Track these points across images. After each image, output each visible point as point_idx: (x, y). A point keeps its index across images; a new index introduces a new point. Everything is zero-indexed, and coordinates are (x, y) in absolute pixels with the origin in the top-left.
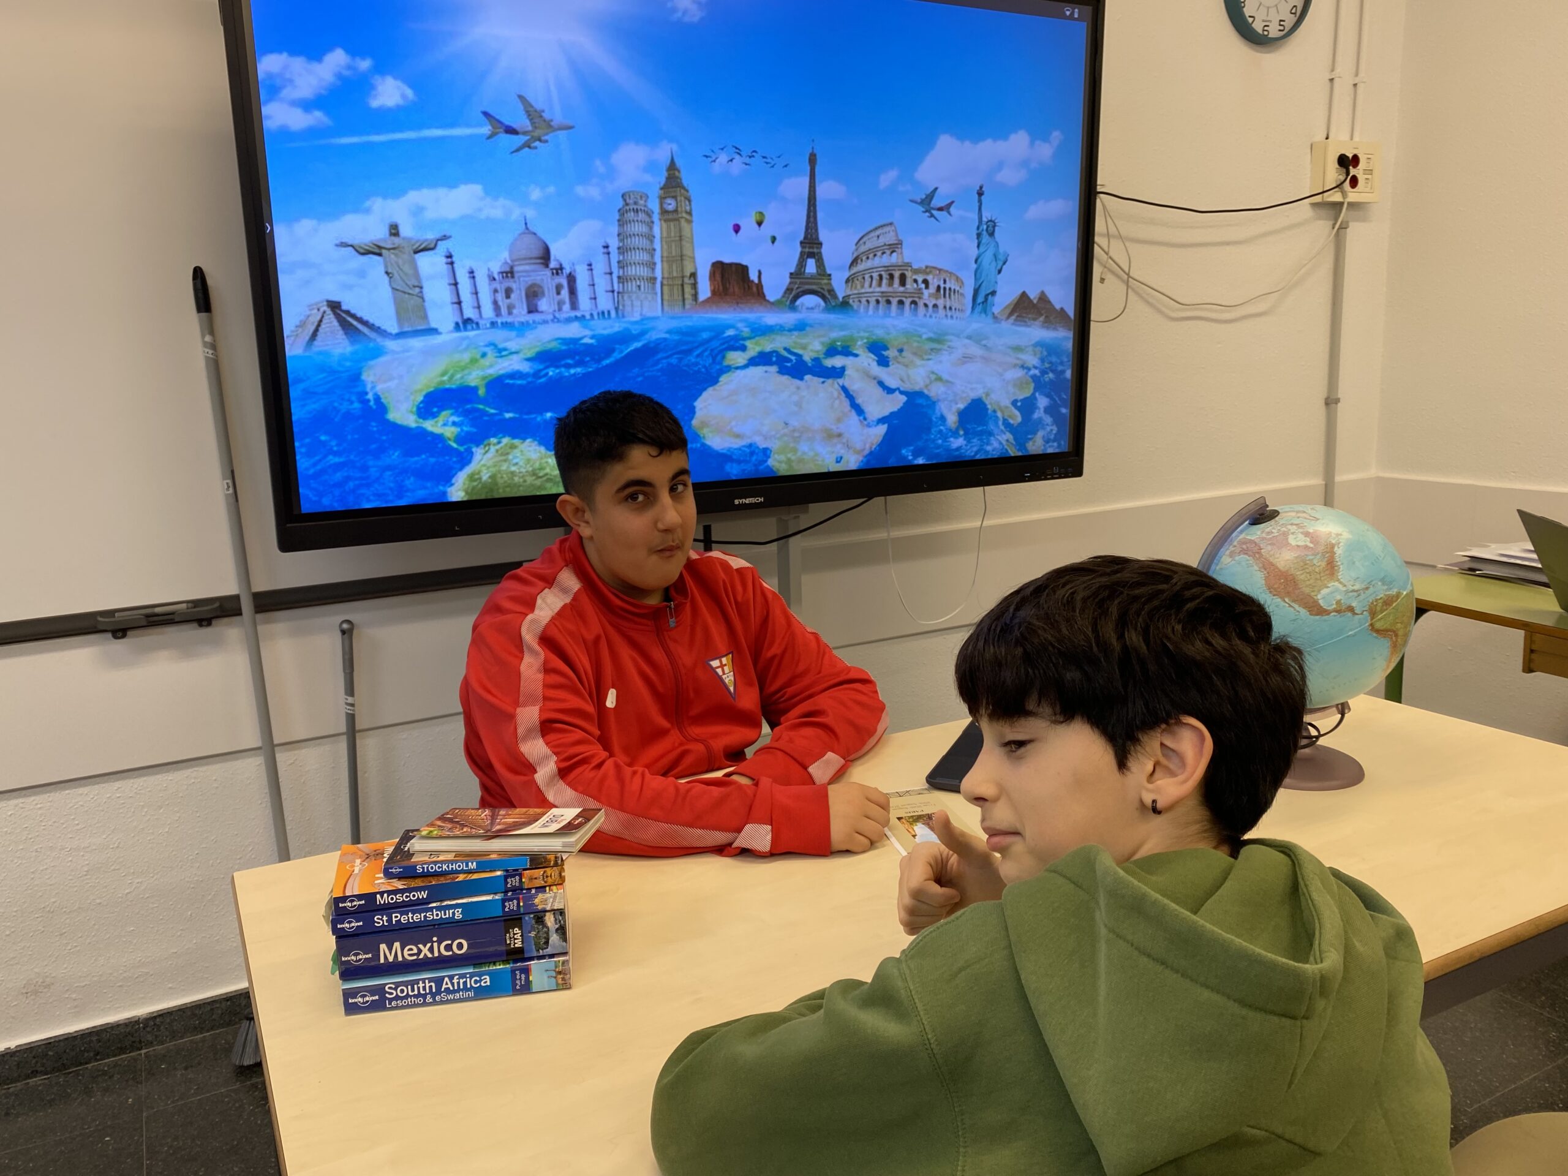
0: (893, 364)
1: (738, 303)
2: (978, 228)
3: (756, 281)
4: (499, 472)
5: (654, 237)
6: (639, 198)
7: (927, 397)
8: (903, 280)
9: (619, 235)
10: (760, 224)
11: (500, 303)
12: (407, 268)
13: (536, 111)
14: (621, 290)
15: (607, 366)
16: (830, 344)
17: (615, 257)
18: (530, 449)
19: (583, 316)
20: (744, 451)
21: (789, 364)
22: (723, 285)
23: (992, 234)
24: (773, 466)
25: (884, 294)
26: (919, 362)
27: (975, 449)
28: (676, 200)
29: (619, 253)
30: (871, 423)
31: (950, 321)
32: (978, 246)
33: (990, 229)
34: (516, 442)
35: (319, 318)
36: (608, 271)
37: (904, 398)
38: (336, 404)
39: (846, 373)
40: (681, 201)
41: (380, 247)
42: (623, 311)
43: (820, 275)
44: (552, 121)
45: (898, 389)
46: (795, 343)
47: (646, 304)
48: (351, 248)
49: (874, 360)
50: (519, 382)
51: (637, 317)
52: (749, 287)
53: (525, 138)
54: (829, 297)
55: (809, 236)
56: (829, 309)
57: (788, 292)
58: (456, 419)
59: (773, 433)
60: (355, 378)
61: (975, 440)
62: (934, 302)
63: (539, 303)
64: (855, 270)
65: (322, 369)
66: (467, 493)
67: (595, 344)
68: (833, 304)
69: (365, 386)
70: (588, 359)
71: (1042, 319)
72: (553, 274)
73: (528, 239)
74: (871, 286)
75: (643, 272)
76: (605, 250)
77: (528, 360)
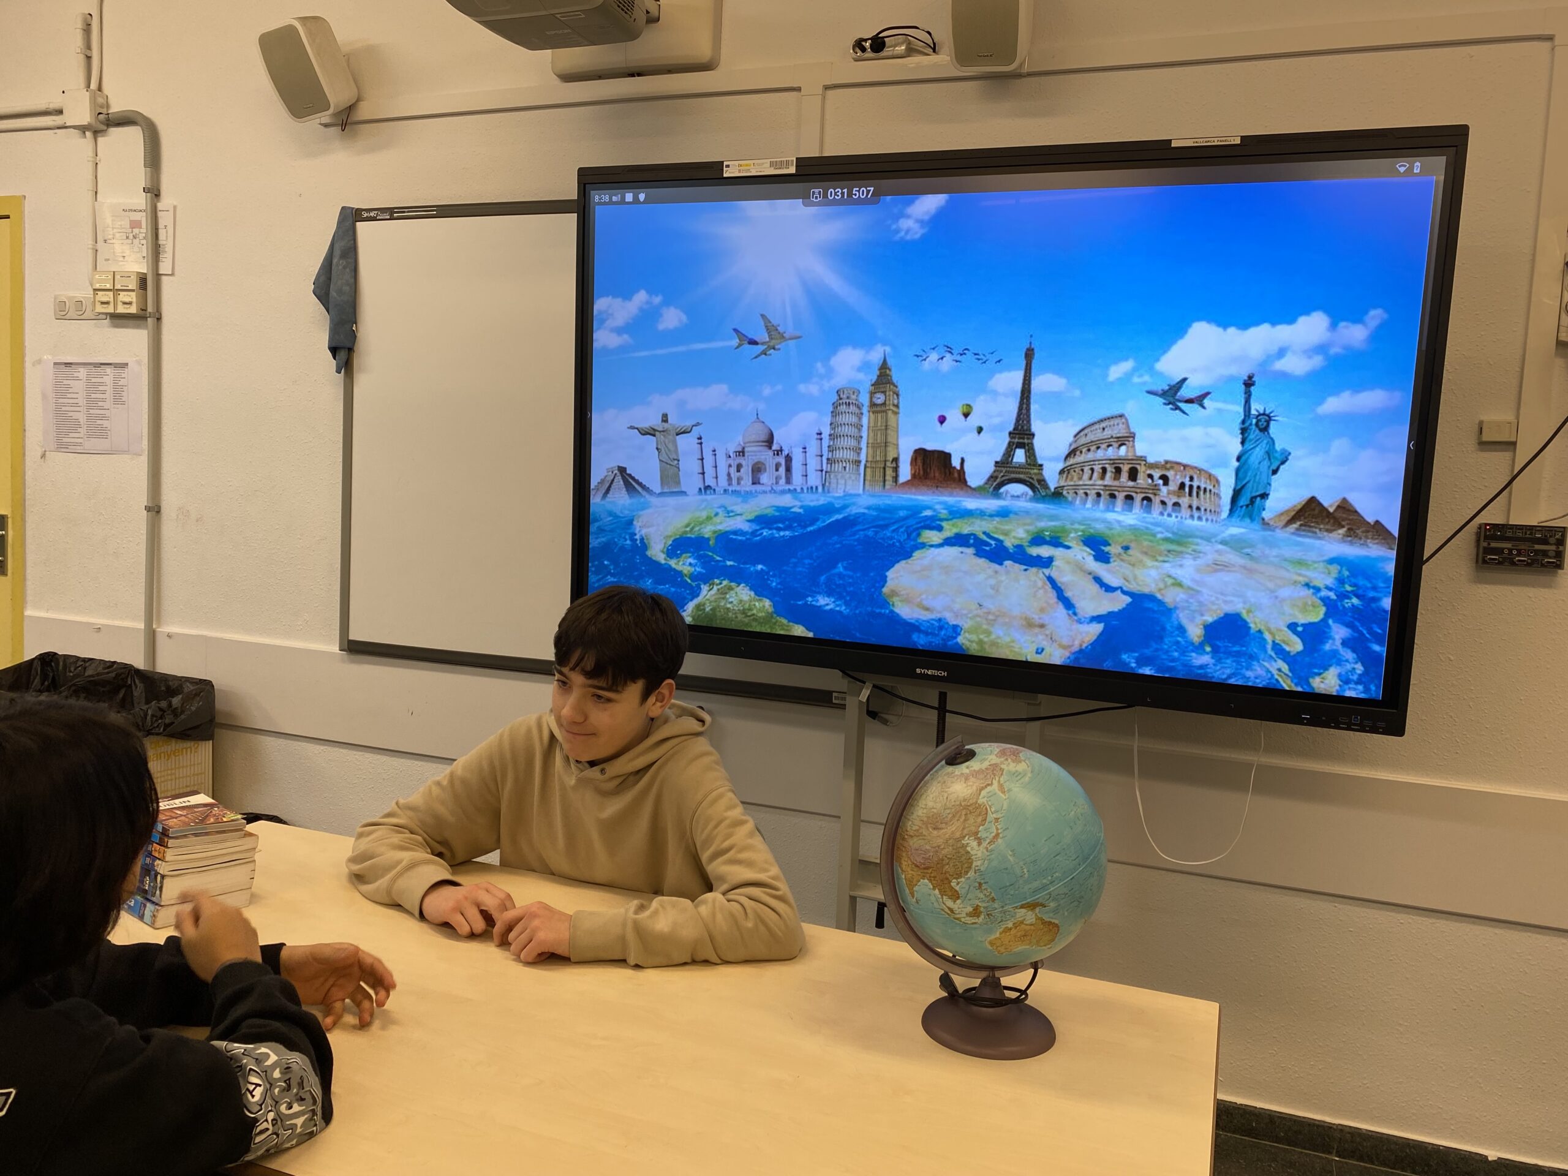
0: (1115, 561)
1: (937, 487)
2: (1243, 422)
3: (958, 468)
4: (718, 606)
5: (862, 426)
6: (851, 393)
7: (1160, 603)
8: (1133, 474)
9: (831, 424)
10: (966, 415)
11: (732, 476)
12: (670, 446)
13: (773, 326)
14: (829, 470)
15: (811, 532)
16: (1037, 533)
17: (826, 442)
18: (743, 592)
19: (795, 490)
20: (933, 624)
21: (987, 548)
22: (924, 469)
23: (1265, 429)
24: (963, 644)
25: (1107, 488)
26: (1149, 562)
27: (1228, 671)
28: (885, 395)
29: (830, 439)
30: (1083, 620)
31: (1196, 522)
32: (1243, 443)
33: (1263, 424)
34: (733, 584)
35: (612, 478)
36: (819, 454)
37: (1128, 599)
38: (616, 540)
39: (1054, 563)
40: (889, 395)
41: (655, 430)
42: (829, 487)
43: (1029, 465)
44: (785, 333)
45: (1121, 588)
46: (996, 528)
47: (850, 482)
48: (636, 430)
49: (1091, 554)
50: (740, 538)
51: (840, 493)
52: (950, 473)
53: (760, 348)
54: (1039, 487)
55: (1020, 427)
56: (1036, 499)
57: (992, 479)
58: (691, 560)
59: (965, 612)
60: (630, 523)
61: (1228, 661)
62: (1175, 499)
63: (761, 477)
64: (1071, 461)
65: (610, 514)
66: (694, 619)
67: (803, 513)
68: (1043, 494)
69: (635, 529)
70: (796, 525)
71: (1342, 531)
72: (774, 454)
73: (758, 427)
74: (1091, 478)
75: (851, 455)
76: (819, 436)
77: (749, 521)
